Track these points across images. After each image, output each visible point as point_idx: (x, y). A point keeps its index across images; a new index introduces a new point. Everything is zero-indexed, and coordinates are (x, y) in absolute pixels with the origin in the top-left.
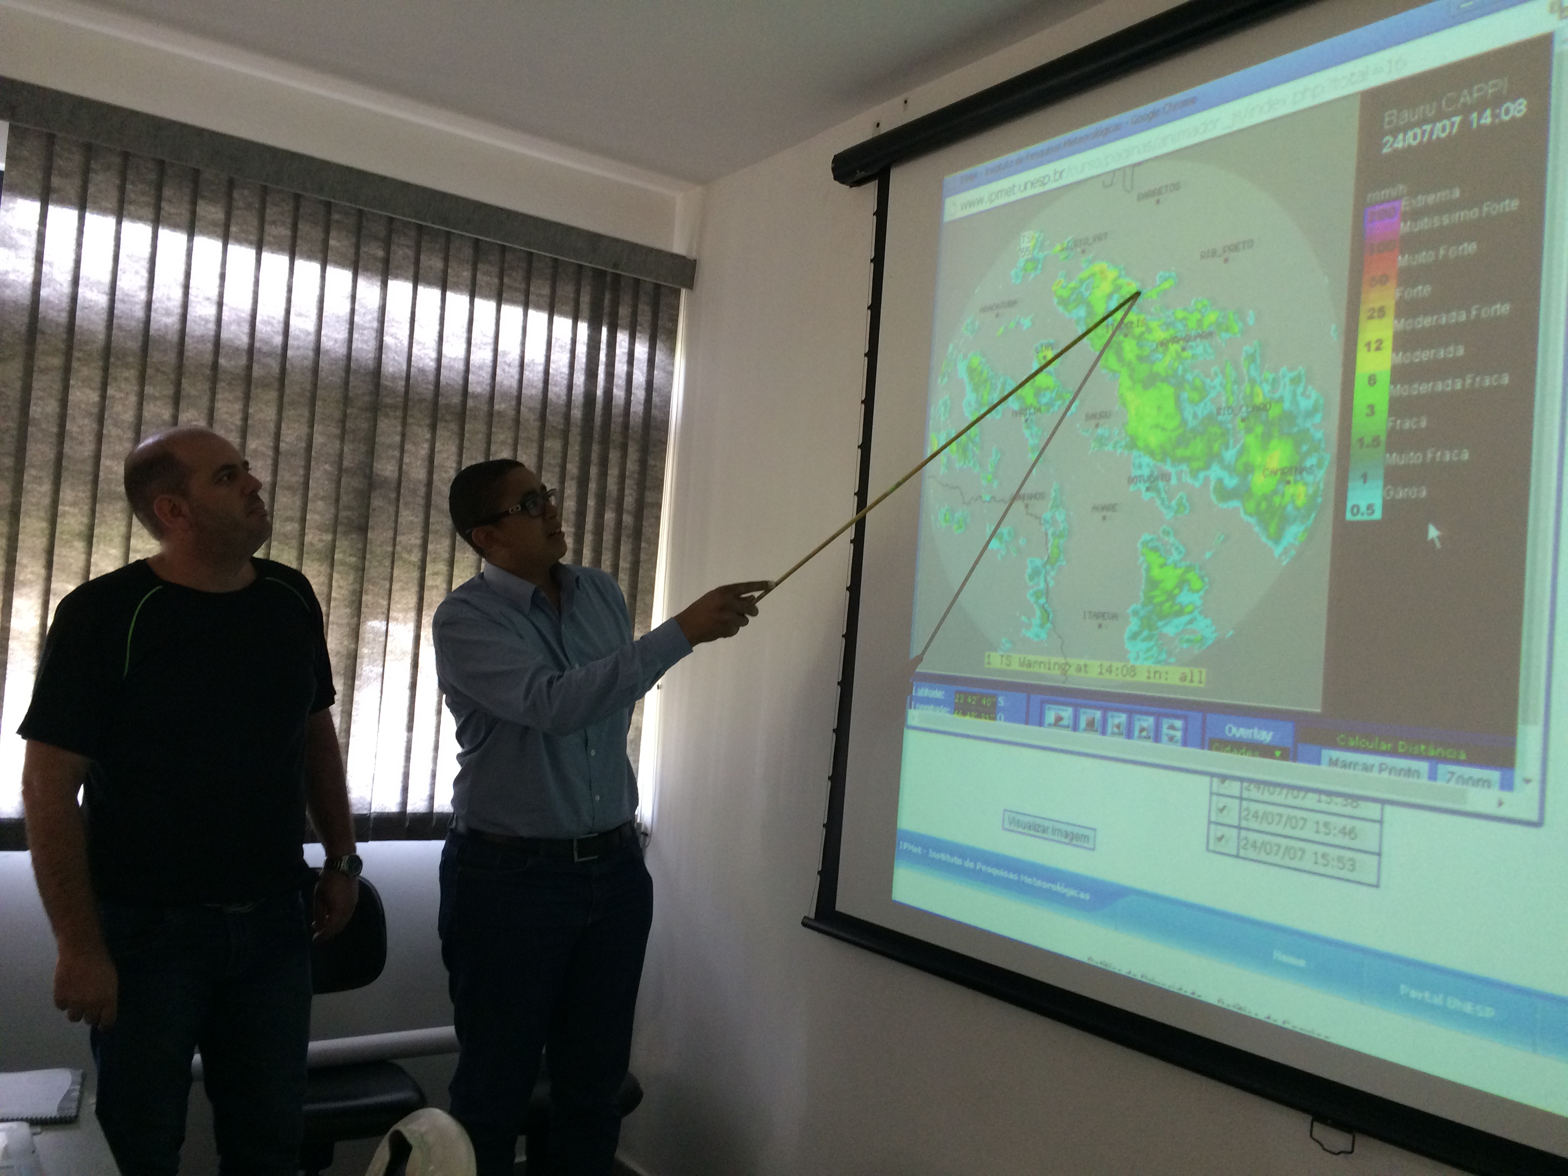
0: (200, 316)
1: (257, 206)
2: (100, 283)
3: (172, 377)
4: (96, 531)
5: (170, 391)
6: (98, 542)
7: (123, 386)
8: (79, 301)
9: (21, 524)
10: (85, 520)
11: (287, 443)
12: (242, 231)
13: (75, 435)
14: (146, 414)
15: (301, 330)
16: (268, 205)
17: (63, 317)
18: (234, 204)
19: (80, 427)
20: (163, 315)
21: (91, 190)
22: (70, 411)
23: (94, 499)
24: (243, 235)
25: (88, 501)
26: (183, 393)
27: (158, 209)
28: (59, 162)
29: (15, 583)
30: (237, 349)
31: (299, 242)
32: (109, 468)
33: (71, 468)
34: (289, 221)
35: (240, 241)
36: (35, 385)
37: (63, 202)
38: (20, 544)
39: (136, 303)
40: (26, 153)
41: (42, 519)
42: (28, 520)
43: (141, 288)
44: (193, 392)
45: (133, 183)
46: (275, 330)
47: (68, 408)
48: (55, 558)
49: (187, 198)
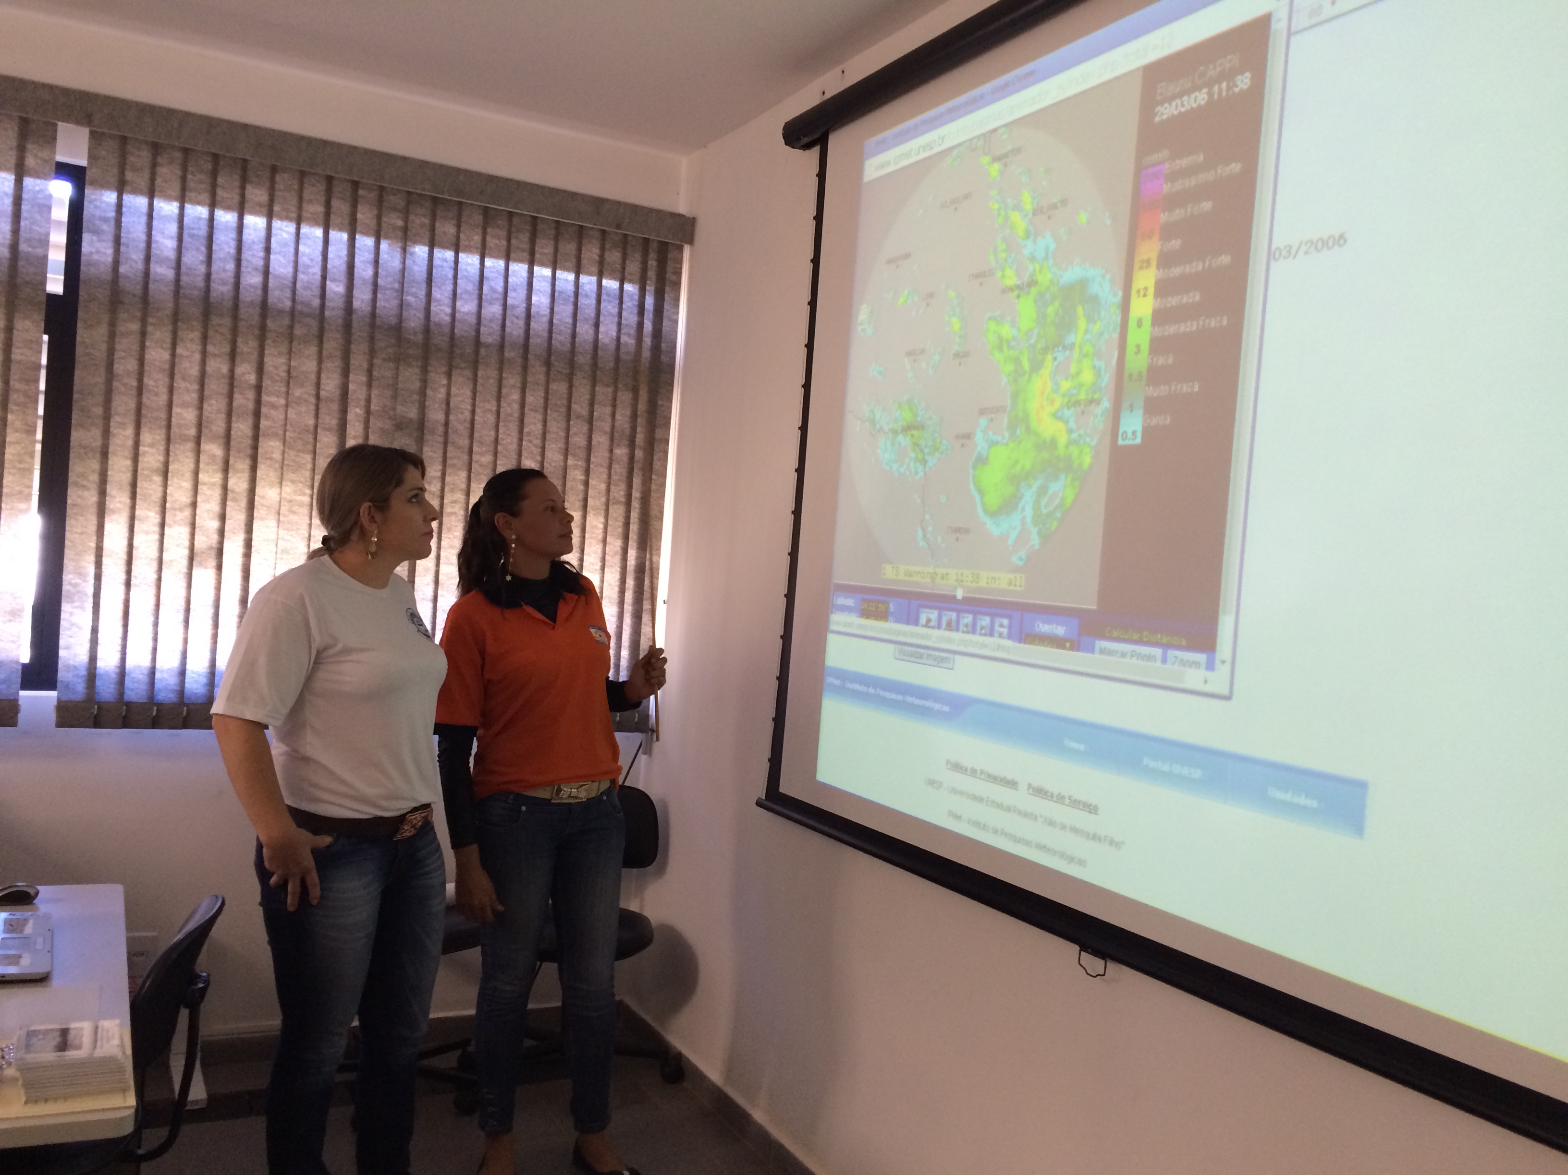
0: (250, 285)
1: (296, 187)
2: (167, 259)
3: (229, 336)
4: (170, 468)
5: (227, 349)
6: (172, 476)
7: (189, 345)
8: (151, 276)
9: (110, 462)
10: (161, 458)
11: (326, 391)
12: (284, 209)
13: (151, 388)
14: (208, 369)
15: (335, 293)
16: (306, 185)
17: (138, 290)
18: (277, 186)
19: (155, 382)
20: (219, 284)
21: (159, 181)
22: (146, 368)
23: (168, 440)
24: (284, 213)
25: (163, 443)
26: (238, 350)
27: (213, 194)
28: (131, 159)
29: (106, 511)
30: (281, 312)
31: (332, 216)
32: (177, 414)
33: (149, 415)
34: (323, 199)
35: (281, 218)
36: (118, 347)
37: (136, 191)
38: (109, 479)
39: (199, 275)
40: (104, 153)
41: (127, 458)
42: (115, 459)
43: (202, 262)
44: (245, 349)
45: (193, 174)
46: (314, 294)
47: (145, 365)
48: (138, 490)
49: (237, 184)
